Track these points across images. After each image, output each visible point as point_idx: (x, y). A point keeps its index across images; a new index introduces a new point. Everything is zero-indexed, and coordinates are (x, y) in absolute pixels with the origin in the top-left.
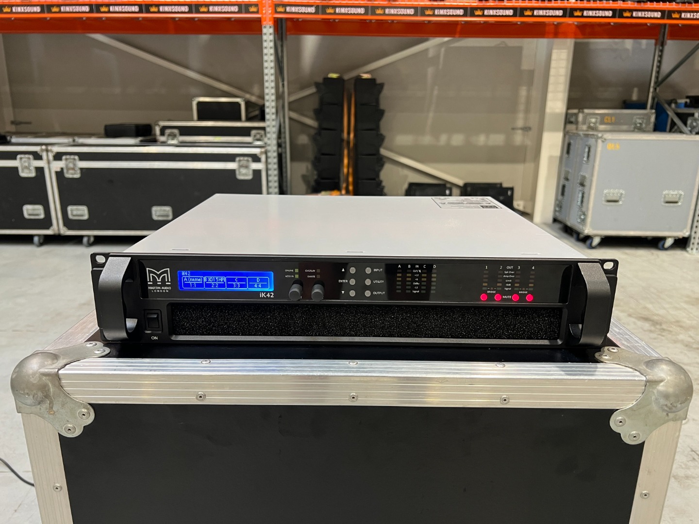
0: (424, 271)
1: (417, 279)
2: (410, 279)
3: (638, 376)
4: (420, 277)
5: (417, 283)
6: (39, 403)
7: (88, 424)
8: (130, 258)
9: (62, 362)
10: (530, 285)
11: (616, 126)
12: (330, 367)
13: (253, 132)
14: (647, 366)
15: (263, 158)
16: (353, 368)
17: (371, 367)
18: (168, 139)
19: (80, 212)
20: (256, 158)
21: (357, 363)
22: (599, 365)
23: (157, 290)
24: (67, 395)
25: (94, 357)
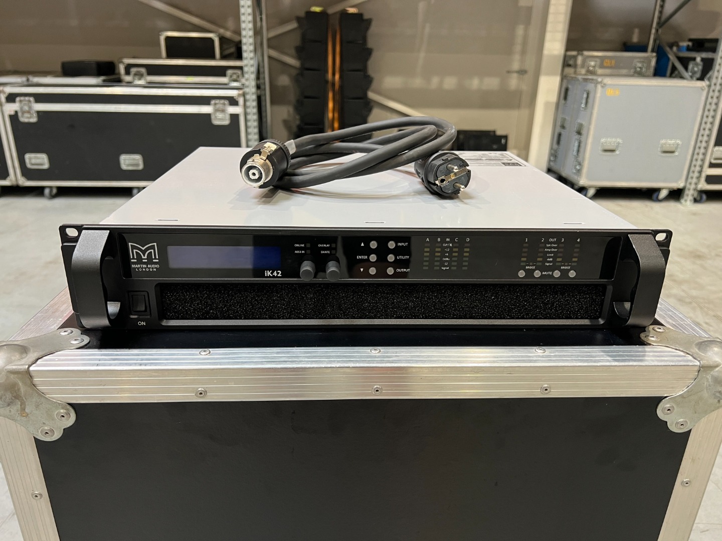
0: (455, 245)
1: (447, 254)
2: (439, 254)
3: (691, 361)
4: (451, 252)
5: (447, 259)
6: (9, 405)
7: (68, 426)
8: (108, 231)
9: (32, 356)
10: (574, 260)
11: (616, 69)
12: (350, 357)
13: (229, 72)
14: (699, 349)
15: (241, 101)
16: (375, 357)
17: (396, 356)
18: (134, 79)
19: (39, 160)
20: (233, 102)
21: (380, 351)
22: (647, 348)
23: (142, 268)
24: (41, 394)
25: (70, 348)
